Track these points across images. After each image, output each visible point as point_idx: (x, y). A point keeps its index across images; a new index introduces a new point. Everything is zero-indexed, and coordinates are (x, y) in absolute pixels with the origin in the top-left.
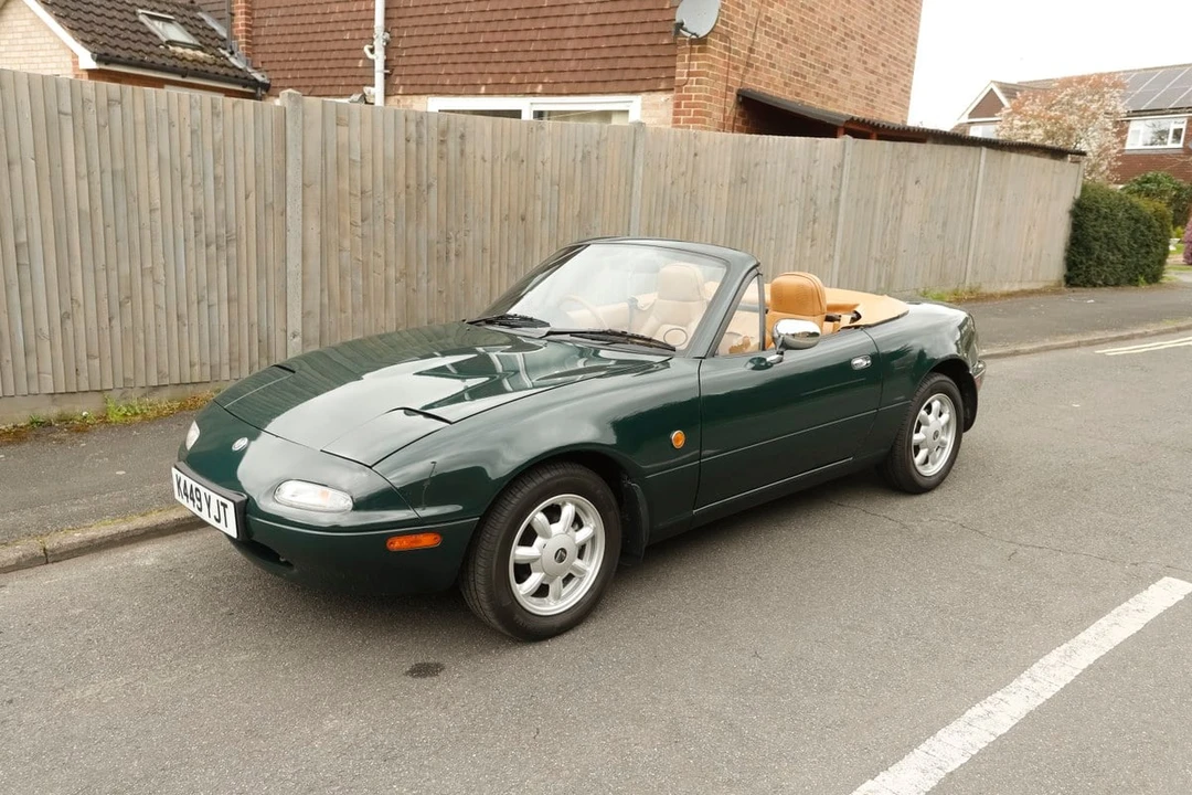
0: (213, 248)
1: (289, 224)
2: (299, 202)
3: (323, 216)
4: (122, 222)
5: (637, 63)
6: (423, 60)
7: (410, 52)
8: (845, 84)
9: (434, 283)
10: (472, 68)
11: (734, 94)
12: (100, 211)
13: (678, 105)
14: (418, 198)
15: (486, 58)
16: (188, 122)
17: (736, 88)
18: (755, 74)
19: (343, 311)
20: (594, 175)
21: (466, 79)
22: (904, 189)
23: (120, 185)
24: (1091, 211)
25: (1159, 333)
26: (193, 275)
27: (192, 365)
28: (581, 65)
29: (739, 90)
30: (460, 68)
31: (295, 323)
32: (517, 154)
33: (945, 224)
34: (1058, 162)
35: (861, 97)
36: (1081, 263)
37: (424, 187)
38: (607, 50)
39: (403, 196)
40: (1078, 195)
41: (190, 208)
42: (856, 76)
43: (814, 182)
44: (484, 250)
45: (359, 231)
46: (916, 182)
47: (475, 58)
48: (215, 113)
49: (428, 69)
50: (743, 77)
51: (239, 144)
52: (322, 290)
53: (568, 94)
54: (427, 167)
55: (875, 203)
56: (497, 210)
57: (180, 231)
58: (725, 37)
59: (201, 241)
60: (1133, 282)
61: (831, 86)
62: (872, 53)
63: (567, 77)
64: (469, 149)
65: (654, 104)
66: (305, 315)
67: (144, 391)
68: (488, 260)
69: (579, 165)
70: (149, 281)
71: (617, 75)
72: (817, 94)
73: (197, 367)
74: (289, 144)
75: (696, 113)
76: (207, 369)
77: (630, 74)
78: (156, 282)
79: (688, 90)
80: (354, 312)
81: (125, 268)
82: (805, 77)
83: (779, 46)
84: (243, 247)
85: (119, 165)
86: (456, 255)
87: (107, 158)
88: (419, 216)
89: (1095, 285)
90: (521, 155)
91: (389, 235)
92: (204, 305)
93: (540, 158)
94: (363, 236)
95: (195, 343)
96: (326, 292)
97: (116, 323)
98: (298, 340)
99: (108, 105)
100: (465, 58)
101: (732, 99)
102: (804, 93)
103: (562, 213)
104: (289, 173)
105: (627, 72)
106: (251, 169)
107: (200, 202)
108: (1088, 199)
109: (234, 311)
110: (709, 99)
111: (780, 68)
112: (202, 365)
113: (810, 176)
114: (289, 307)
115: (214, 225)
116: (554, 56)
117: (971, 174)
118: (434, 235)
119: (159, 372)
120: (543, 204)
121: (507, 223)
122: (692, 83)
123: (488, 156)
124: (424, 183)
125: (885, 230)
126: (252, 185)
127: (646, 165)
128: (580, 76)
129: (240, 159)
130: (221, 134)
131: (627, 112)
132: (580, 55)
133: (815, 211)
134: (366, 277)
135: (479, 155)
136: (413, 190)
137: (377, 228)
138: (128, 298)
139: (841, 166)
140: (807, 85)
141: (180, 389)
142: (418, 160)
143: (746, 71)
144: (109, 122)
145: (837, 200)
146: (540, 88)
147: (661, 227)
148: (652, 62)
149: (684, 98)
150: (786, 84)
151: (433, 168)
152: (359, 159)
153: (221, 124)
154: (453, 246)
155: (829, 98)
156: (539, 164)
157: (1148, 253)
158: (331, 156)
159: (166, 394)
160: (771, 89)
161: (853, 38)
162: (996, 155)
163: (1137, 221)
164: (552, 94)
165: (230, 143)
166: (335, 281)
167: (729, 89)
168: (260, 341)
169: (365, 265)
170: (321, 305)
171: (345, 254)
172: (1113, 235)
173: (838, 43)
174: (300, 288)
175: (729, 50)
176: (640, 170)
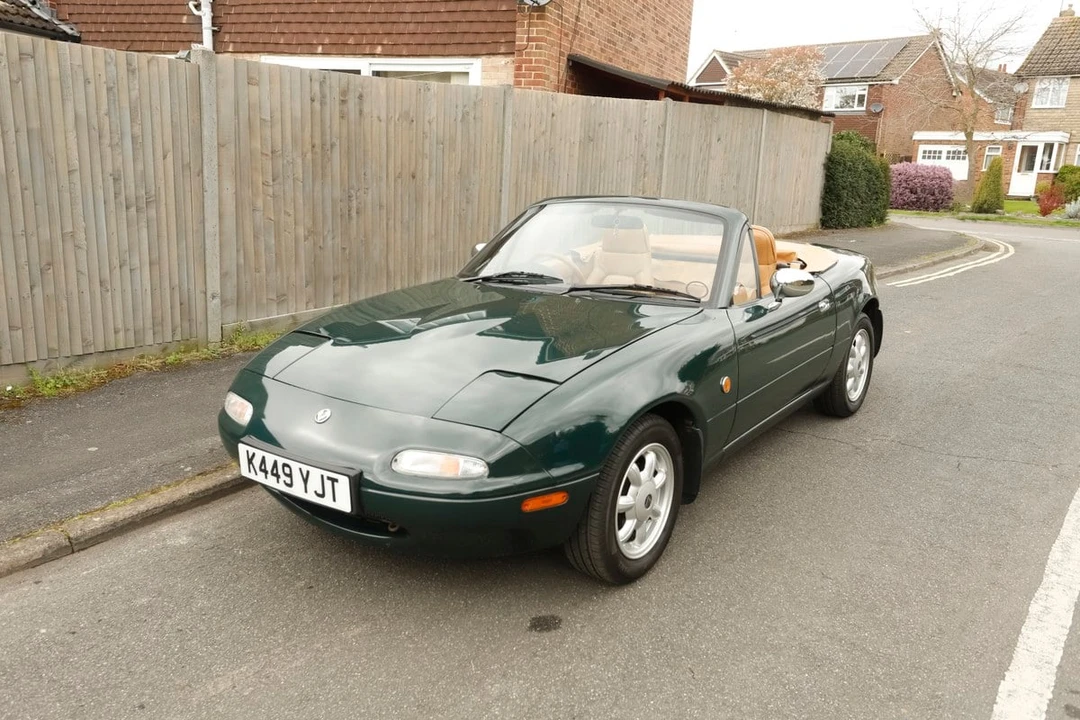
0: (133, 210)
1: (206, 184)
2: (215, 162)
3: (238, 176)
4: (40, 185)
5: (476, 27)
6: (254, 18)
7: (239, 10)
8: (643, 51)
9: (338, 240)
10: (309, 29)
11: (565, 58)
12: (16, 173)
13: (519, 68)
14: (323, 156)
15: (322, 18)
16: (103, 79)
17: (567, 53)
18: (580, 40)
19: (257, 270)
20: (472, 133)
21: (302, 39)
22: (709, 146)
23: (36, 146)
24: (840, 164)
25: (923, 267)
26: (115, 238)
27: (116, 332)
28: (420, 29)
29: (569, 55)
30: (294, 28)
31: (214, 285)
32: (407, 113)
33: (738, 176)
34: (816, 122)
35: (654, 63)
36: (834, 208)
37: (328, 146)
38: (446, 14)
39: (309, 156)
40: (829, 151)
41: (109, 169)
42: (651, 44)
43: (644, 141)
44: (381, 206)
45: (270, 190)
46: (719, 140)
47: (310, 18)
48: (131, 70)
49: (259, 28)
50: (571, 43)
51: (156, 103)
52: (238, 251)
53: (408, 56)
54: (330, 127)
55: (689, 158)
56: (391, 169)
57: (100, 193)
58: (559, 7)
59: (121, 204)
60: (868, 224)
61: (633, 53)
62: (662, 24)
63: (406, 39)
64: (366, 109)
65: (494, 67)
66: (224, 275)
67: (69, 360)
68: (385, 215)
69: (459, 124)
70: (70, 246)
71: (457, 39)
72: (624, 60)
73: (121, 334)
74: (204, 103)
75: (537, 76)
76: (131, 334)
77: (470, 38)
78: (77, 247)
79: (528, 54)
80: (267, 272)
81: (45, 233)
82: (615, 44)
83: (597, 15)
84: (163, 208)
85: (35, 124)
86: (357, 213)
87: (21, 117)
88: (324, 176)
89: (844, 227)
90: (411, 114)
91: (298, 194)
92: (126, 269)
93: (427, 118)
94: (274, 196)
95: (119, 308)
96: (242, 252)
97: (38, 290)
98: (217, 301)
99: (20, 59)
100: (299, 18)
101: (563, 64)
102: (615, 59)
103: (446, 171)
104: (206, 133)
105: (466, 36)
106: (168, 130)
107: (119, 163)
108: (837, 154)
109: (156, 273)
110: (547, 63)
111: (598, 36)
112: (127, 330)
113: (641, 135)
114: (208, 270)
115: (133, 185)
116: (393, 18)
117: (756, 133)
118: (338, 193)
119: (84, 340)
120: (431, 162)
121: (399, 181)
122: (532, 48)
123: (383, 116)
124: (329, 143)
125: (696, 181)
126: (169, 145)
127: (514, 125)
128: (418, 39)
129: (157, 119)
130: (137, 91)
131: (467, 73)
132: (419, 18)
133: (646, 165)
134: (277, 236)
135: (375, 115)
136: (318, 149)
137: (287, 187)
138: (49, 264)
139: (664, 125)
140: (617, 51)
141: (104, 357)
142: (322, 121)
143: (574, 38)
144: (22, 78)
145: (662, 157)
146: (379, 49)
147: (526, 183)
148: (491, 27)
149: (525, 61)
150: (602, 50)
151: (336, 127)
152: (269, 118)
153: (136, 82)
154: (354, 203)
155: (633, 64)
156: (427, 124)
157: (877, 199)
158: (243, 114)
159: (92, 362)
160: (591, 54)
161: (649, 10)
162: (774, 115)
163: (870, 172)
164: (392, 55)
165: (146, 101)
166: (250, 239)
167: (561, 54)
168: (181, 304)
169: (277, 223)
170: (237, 265)
171: (259, 214)
172: (856, 185)
173: (638, 15)
174: (218, 248)
175: (561, 17)
176: (509, 128)
